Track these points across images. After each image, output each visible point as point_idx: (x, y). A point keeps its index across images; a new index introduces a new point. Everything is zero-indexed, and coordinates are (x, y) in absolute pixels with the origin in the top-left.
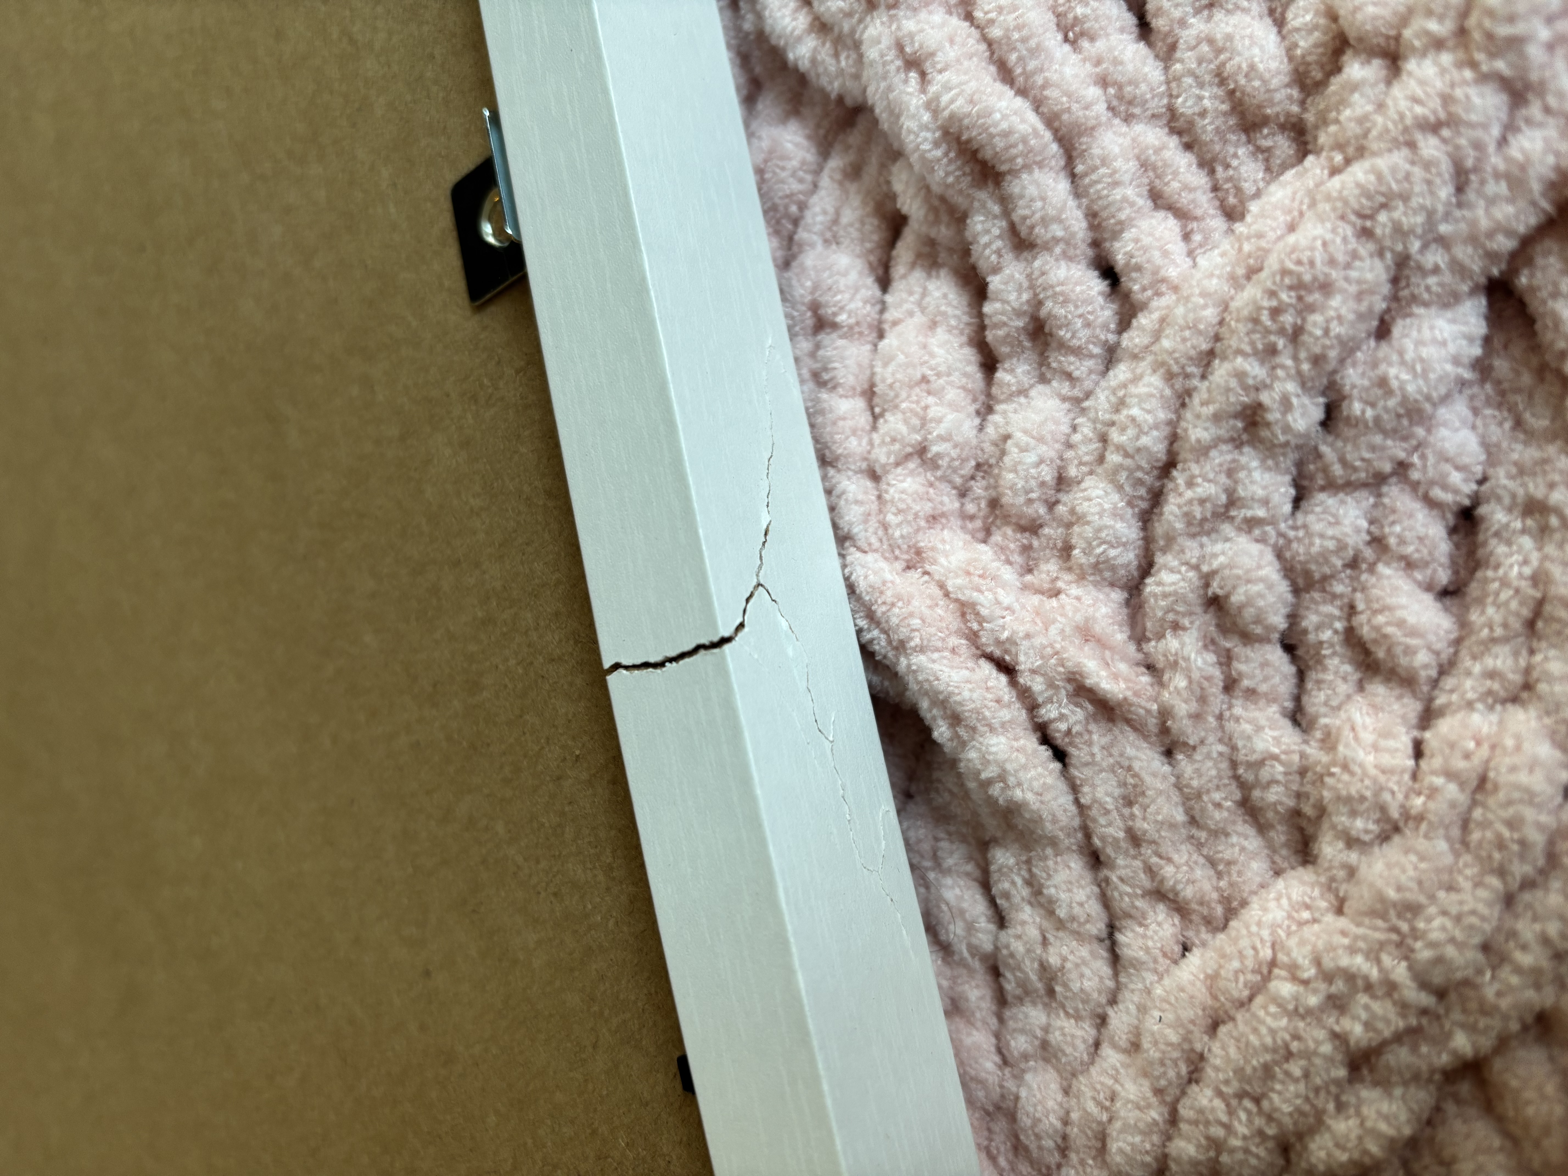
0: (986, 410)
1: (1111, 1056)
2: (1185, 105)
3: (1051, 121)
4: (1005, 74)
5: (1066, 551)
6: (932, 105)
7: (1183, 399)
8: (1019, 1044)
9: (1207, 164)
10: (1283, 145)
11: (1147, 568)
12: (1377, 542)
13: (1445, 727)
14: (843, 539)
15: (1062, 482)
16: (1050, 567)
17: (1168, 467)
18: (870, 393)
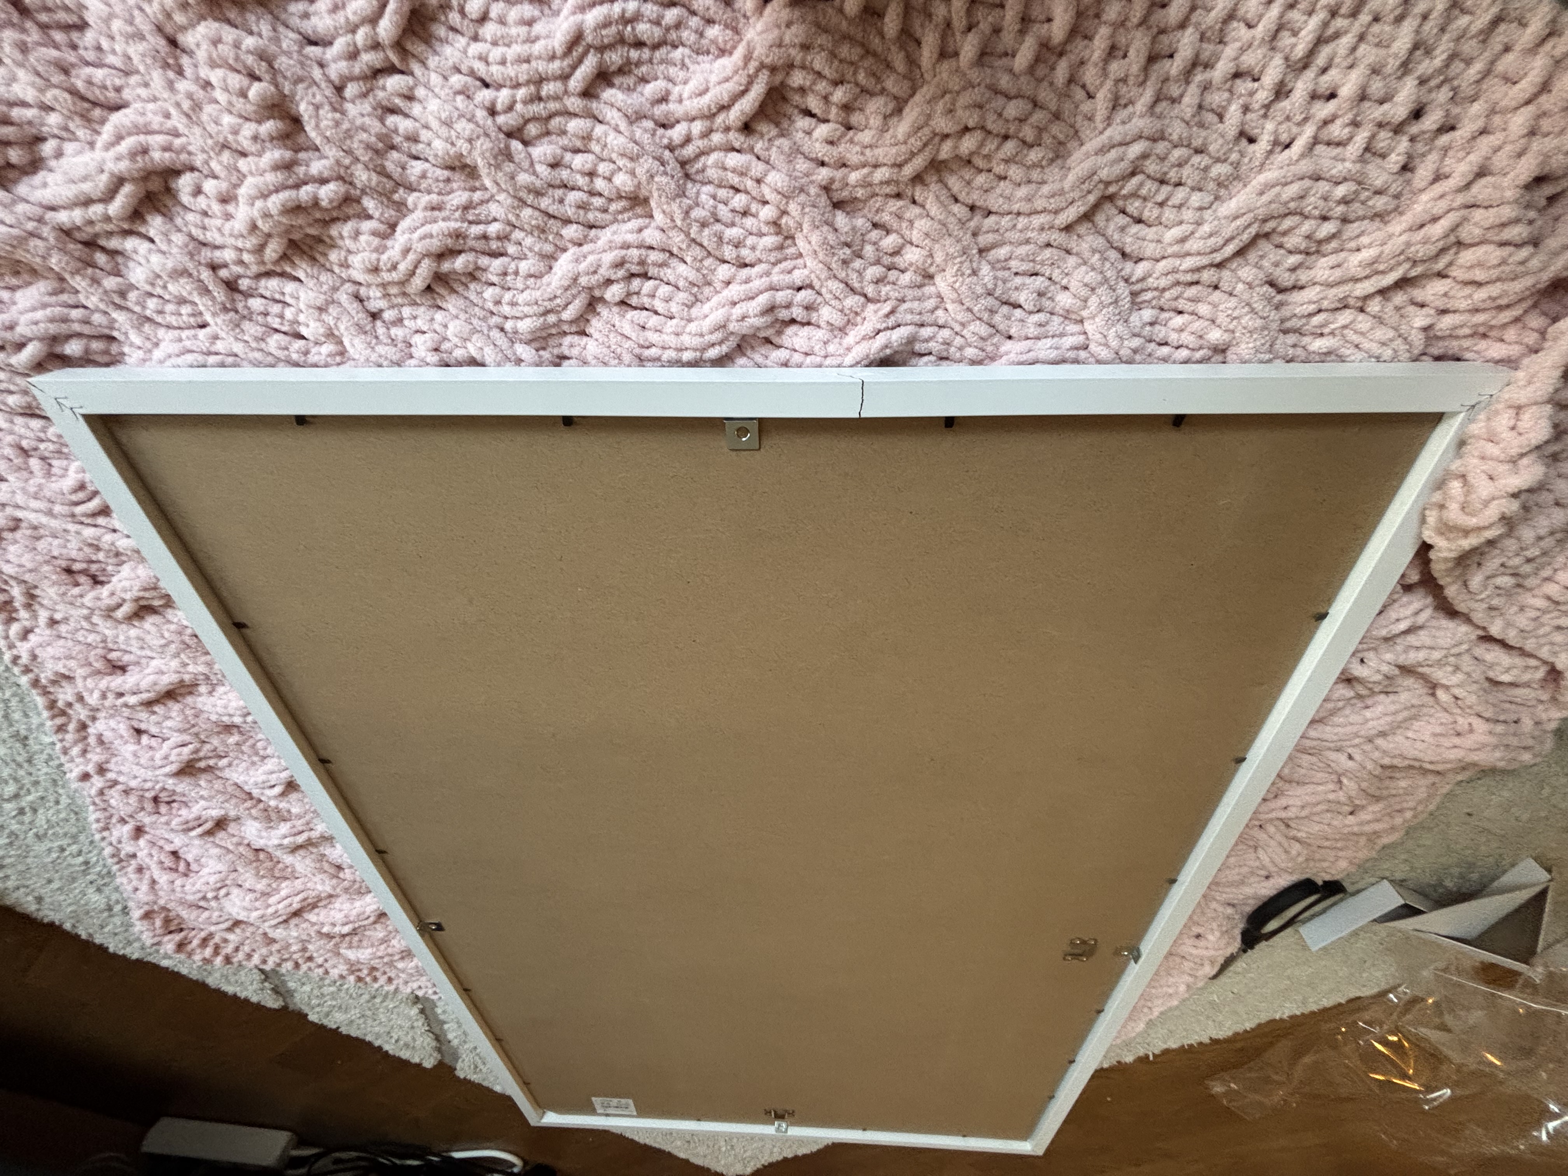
0: (819, 327)
1: (965, 332)
2: (773, 260)
3: (767, 290)
4: (753, 298)
5: (856, 313)
6: (755, 316)
7: (835, 277)
8: (958, 355)
9: (786, 259)
10: (789, 242)
11: (865, 296)
12: (875, 244)
13: (914, 240)
14: (839, 366)
15: (842, 311)
16: (859, 319)
17: (847, 284)
18: (807, 354)
